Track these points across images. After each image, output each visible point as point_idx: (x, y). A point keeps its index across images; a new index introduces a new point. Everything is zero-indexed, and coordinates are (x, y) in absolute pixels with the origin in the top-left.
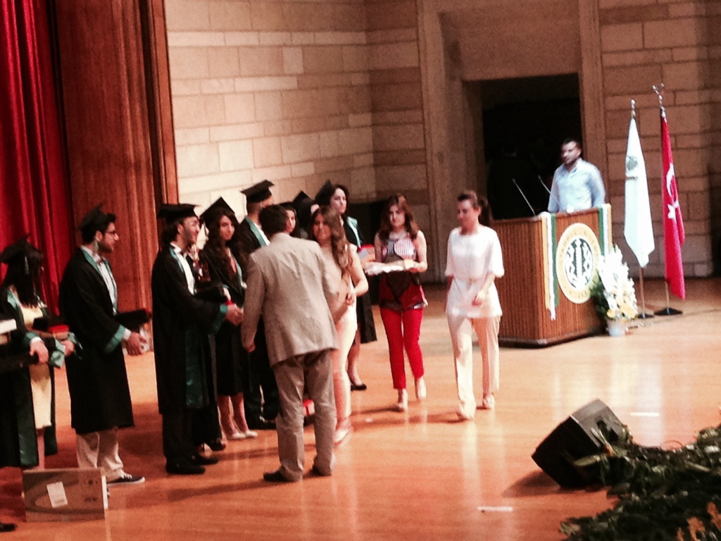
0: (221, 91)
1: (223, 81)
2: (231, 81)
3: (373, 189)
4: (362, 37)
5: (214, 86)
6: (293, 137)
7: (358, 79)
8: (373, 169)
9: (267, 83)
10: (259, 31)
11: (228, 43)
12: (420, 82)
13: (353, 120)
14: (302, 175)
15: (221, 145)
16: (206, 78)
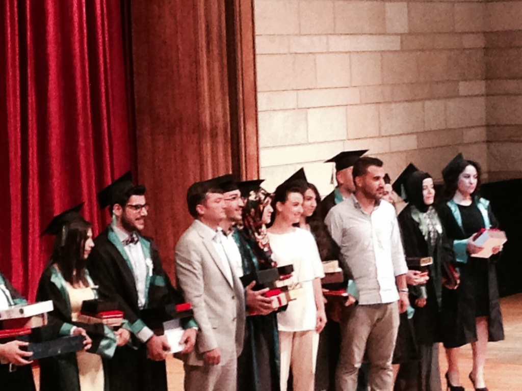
0: (312, 50)
1: (316, 39)
2: (324, 38)
5: (305, 44)
6: (393, 105)
7: (472, 42)
8: (485, 146)
9: (366, 43)
13: (463, 88)
14: (402, 149)
15: (310, 111)
16: (296, 35)
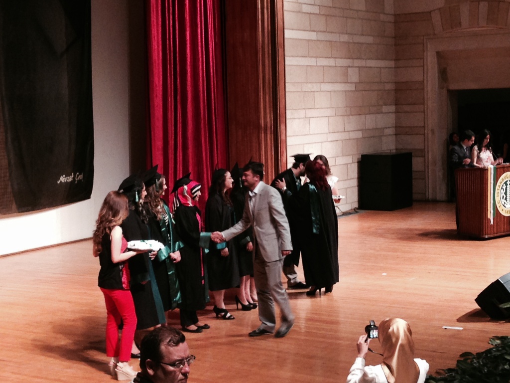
0: (313, 90)
1: (314, 85)
2: (319, 84)
3: (394, 147)
4: (392, 64)
5: (309, 87)
6: (351, 117)
7: (389, 87)
8: (394, 136)
9: (339, 87)
10: (335, 58)
11: (318, 64)
12: (423, 89)
13: (385, 109)
14: (355, 138)
15: (311, 119)
16: (305, 83)
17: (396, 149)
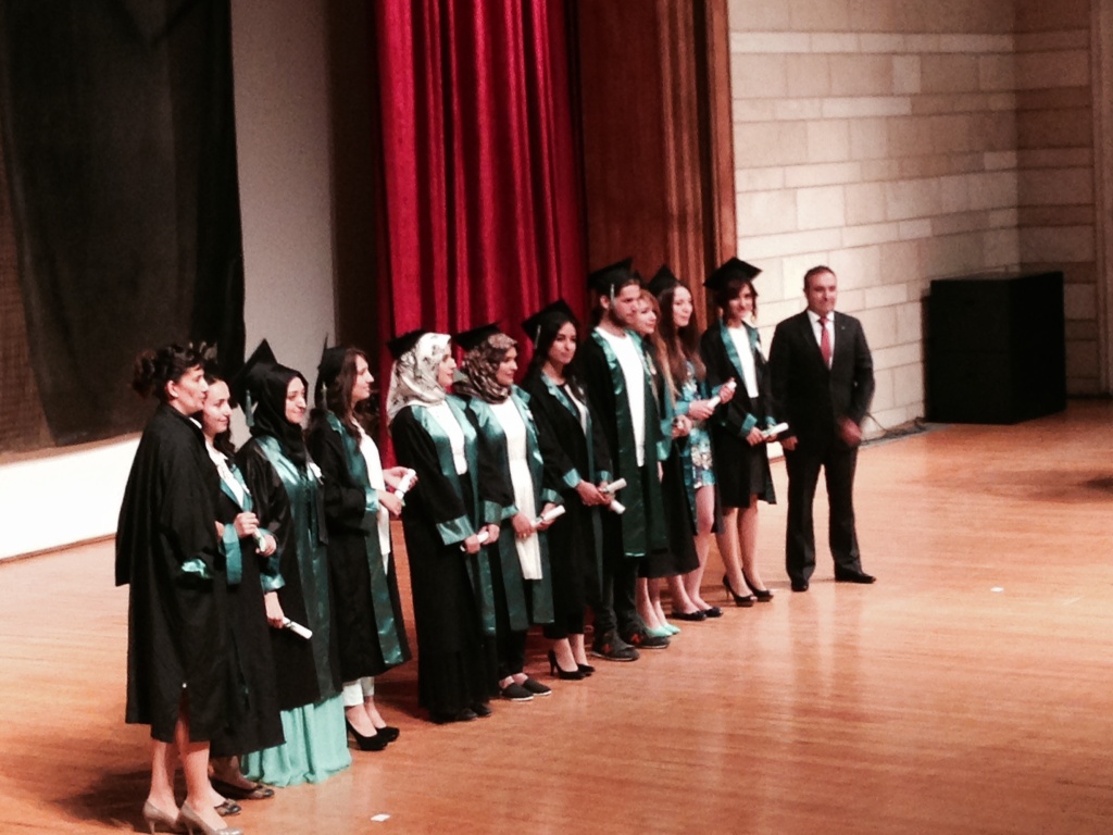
0: (802, 117)
1: (806, 102)
2: (816, 101)
3: (1016, 261)
4: (1006, 43)
5: (791, 109)
6: (902, 183)
7: (1001, 103)
8: (1015, 232)
9: (870, 107)
10: (858, 31)
11: (816, 49)
12: (1089, 107)
13: (990, 160)
15: (800, 192)
16: (783, 98)
17: (1022, 264)
